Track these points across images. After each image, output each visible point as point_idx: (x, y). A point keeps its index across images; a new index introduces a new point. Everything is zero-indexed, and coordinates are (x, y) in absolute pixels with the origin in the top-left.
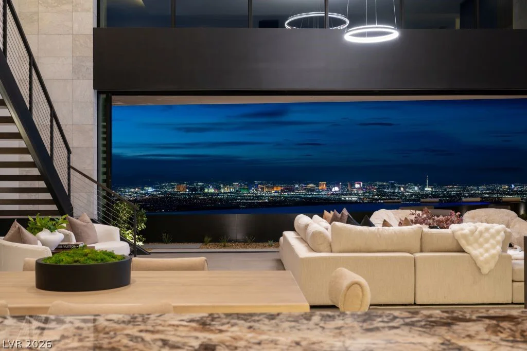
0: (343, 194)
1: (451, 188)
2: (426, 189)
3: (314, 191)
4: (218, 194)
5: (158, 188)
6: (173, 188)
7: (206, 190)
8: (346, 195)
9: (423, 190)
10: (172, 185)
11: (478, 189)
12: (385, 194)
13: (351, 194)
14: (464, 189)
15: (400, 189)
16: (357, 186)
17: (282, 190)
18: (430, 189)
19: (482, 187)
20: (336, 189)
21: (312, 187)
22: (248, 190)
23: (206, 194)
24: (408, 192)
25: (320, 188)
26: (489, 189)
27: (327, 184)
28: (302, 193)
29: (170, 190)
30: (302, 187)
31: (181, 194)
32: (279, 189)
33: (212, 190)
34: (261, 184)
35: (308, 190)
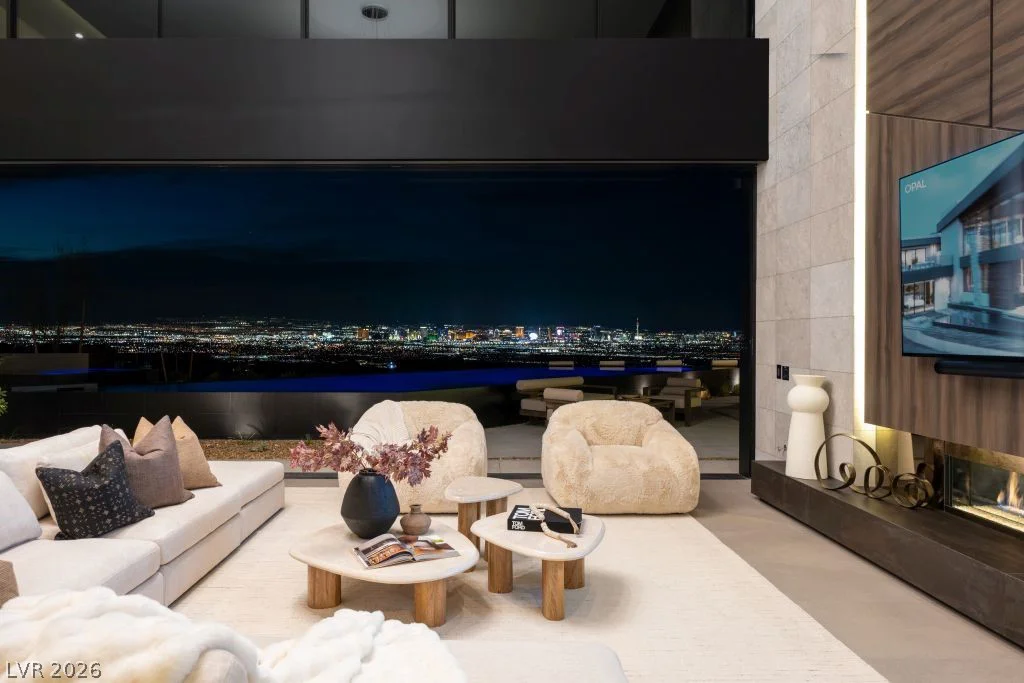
0: (543, 345)
1: (664, 337)
2: (636, 338)
3: (509, 339)
4: (402, 344)
5: (337, 333)
6: (355, 334)
7: (391, 338)
8: (546, 345)
9: (632, 339)
10: (354, 329)
11: (695, 338)
12: (590, 344)
13: (551, 345)
14: (679, 338)
15: (606, 338)
16: (559, 332)
17: (475, 339)
18: (640, 338)
19: (700, 335)
20: (534, 336)
21: (507, 333)
22: (437, 337)
23: (392, 343)
24: (615, 342)
25: (517, 335)
26: (707, 339)
27: (525, 330)
28: (497, 342)
29: (351, 337)
30: (497, 333)
31: (364, 343)
32: (472, 336)
33: (397, 338)
34: (451, 329)
35: (504, 338)
